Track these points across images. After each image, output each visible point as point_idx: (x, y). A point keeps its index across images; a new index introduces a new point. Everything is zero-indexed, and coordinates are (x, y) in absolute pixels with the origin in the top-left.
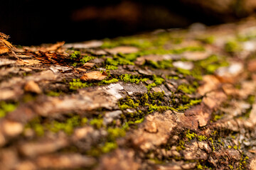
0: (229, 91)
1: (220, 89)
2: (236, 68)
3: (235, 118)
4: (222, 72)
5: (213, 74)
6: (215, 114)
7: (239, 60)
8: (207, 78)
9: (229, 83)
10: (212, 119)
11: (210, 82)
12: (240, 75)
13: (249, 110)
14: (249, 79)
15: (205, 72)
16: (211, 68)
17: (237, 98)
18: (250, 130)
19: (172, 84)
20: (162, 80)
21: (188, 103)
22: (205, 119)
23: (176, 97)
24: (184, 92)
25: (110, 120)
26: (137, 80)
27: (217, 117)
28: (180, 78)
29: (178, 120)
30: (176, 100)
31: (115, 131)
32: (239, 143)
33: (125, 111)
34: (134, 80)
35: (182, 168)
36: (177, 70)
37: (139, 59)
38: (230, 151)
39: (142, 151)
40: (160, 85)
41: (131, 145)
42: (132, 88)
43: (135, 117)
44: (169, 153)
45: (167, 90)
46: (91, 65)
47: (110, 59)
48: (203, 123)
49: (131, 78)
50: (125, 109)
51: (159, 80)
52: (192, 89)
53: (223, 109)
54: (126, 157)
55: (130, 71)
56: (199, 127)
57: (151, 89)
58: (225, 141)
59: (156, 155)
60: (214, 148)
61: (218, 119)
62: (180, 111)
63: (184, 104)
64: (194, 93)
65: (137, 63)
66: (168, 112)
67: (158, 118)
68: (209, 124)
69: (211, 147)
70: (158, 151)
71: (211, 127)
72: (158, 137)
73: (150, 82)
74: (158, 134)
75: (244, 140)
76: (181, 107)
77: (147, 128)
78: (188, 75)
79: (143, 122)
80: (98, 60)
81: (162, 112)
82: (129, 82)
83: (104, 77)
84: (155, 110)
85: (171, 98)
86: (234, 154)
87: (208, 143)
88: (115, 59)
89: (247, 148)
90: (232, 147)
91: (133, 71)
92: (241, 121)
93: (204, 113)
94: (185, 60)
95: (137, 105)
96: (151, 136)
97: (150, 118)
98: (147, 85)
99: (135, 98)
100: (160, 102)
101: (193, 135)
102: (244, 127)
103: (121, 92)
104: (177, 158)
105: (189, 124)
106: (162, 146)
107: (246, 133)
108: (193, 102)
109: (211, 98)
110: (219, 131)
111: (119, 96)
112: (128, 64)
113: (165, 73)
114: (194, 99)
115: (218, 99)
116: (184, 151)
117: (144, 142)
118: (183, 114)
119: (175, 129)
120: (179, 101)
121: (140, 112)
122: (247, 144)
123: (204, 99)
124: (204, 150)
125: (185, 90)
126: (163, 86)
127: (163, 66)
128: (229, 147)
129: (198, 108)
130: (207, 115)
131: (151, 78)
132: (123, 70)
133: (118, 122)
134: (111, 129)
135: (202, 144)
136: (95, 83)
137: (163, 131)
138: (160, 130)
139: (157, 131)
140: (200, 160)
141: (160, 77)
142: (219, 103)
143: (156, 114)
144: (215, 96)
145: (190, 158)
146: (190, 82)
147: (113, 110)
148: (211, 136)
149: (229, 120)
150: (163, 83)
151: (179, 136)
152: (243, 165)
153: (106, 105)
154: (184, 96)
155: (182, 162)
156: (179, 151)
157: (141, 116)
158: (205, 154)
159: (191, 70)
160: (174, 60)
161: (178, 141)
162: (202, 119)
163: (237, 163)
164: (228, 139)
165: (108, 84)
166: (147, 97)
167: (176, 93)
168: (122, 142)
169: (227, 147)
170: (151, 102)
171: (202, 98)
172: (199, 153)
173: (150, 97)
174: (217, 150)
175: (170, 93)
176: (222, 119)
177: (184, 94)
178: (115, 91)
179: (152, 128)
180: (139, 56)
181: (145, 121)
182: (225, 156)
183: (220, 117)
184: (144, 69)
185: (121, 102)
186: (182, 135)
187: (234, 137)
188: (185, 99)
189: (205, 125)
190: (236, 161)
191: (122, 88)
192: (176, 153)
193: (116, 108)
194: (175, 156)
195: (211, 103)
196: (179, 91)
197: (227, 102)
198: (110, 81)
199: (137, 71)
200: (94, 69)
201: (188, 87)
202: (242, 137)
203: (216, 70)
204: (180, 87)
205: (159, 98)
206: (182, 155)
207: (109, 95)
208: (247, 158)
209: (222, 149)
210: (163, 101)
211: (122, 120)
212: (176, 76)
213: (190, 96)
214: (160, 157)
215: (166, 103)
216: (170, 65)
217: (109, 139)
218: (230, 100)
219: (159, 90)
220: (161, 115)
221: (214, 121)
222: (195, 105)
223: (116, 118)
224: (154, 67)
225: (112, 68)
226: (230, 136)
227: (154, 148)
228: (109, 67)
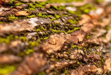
0: (95, 23)
1: (90, 22)
2: (99, 11)
3: (98, 37)
4: (92, 13)
5: (87, 14)
6: (87, 35)
7: (101, 7)
8: (84, 16)
9: (95, 19)
10: (85, 38)
11: (85, 18)
12: (102, 15)
13: (106, 34)
14: (107, 17)
15: (83, 12)
16: (86, 11)
17: (100, 27)
18: (106, 44)
19: (64, 19)
20: (59, 16)
21: (73, 29)
22: (82, 38)
23: (67, 26)
24: (71, 23)
25: (30, 37)
26: (46, 16)
27: (88, 37)
28: (69, 16)
29: (67, 38)
30: (67, 27)
31: (33, 43)
32: (100, 51)
33: (38, 33)
34: (44, 16)
35: (69, 63)
36: (67, 11)
37: (47, 5)
38: (95, 55)
39: (48, 54)
40: (58, 19)
41: (41, 51)
42: (43, 20)
43: (44, 36)
44: (62, 55)
45: (62, 22)
46: (21, 7)
47: (31, 5)
48: (81, 40)
49: (43, 15)
50: (39, 32)
51: (58, 17)
52: (75, 22)
53: (92, 33)
54: (39, 57)
55: (42, 11)
56: (79, 42)
57: (53, 21)
58: (92, 50)
59: (55, 56)
60: (86, 53)
61: (89, 38)
62: (68, 33)
63: (71, 29)
64: (76, 24)
65: (46, 7)
66: (62, 34)
67: (57, 36)
68: (84, 40)
69: (85, 52)
70: (56, 54)
71: (85, 42)
72: (56, 46)
73: (53, 17)
74: (56, 45)
75: (102, 49)
76: (69, 31)
77: (50, 42)
78: (73, 14)
79: (48, 38)
80: (24, 5)
81: (59, 33)
82: (41, 17)
83: (28, 14)
84: (55, 32)
85: (64, 26)
86: (97, 56)
87: (83, 51)
88: (34, 5)
89: (104, 53)
90: (96, 53)
91: (43, 11)
92: (101, 39)
93: (81, 34)
94: (72, 6)
95: (45, 29)
96: (52, 46)
97: (52, 36)
98: (51, 19)
99: (44, 26)
100: (58, 28)
101: (75, 46)
102: (103, 42)
103: (37, 22)
104: (66, 58)
105: (73, 40)
106: (58, 51)
107: (104, 46)
108: (75, 29)
109: (86, 27)
110: (89, 44)
111: (36, 25)
112: (41, 7)
113: (61, 13)
114: (76, 27)
115: (89, 27)
116: (70, 54)
117: (48, 49)
118: (70, 35)
119: (65, 42)
120: (68, 28)
121: (47, 33)
122: (104, 51)
123: (82, 27)
124: (81, 54)
125: (72, 22)
126: (60, 19)
127: (60, 9)
128: (94, 53)
129: (78, 32)
130: (83, 36)
131: (53, 15)
132: (38, 11)
133: (35, 38)
134: (31, 42)
135: (80, 51)
136: (22, 17)
137: (59, 44)
138: (57, 43)
139: (56, 43)
140: (78, 59)
141: (58, 14)
142: (90, 29)
143: (56, 35)
144: (88, 25)
145: (73, 58)
146: (75, 18)
147: (32, 32)
148: (85, 47)
149: (95, 39)
150: (60, 18)
151: (68, 46)
152: (102, 62)
153: (29, 29)
154: (71, 25)
155: (69, 60)
156: (67, 55)
157: (47, 36)
158: (81, 56)
159: (75, 12)
160: (66, 6)
161: (67, 49)
162: (80, 38)
163: (99, 62)
164: (94, 49)
165: (30, 18)
166: (51, 25)
167: (66, 23)
168: (37, 49)
169: (93, 53)
170: (53, 28)
171: (80, 26)
172: (78, 55)
173: (52, 25)
174: (88, 54)
175: (63, 24)
176: (91, 38)
177: (71, 24)
178: (33, 22)
179: (53, 42)
180: (47, 3)
181: (49, 38)
182: (92, 57)
183: (90, 37)
184: (50, 10)
185: (37, 27)
186: (69, 46)
187: (97, 47)
188: (72, 27)
189: (82, 41)
190: (98, 60)
191: (37, 20)
192: (66, 55)
193: (34, 30)
194: (65, 57)
195: (85, 29)
196: (68, 23)
197: (94, 29)
198: (31, 16)
199: (46, 11)
200: (22, 9)
201: (73, 21)
202: (101, 48)
203: (89, 12)
204: (69, 21)
205: (58, 26)
206: (69, 56)
207: (30, 24)
208: (104, 59)
209: (91, 54)
210: (60, 27)
211: (37, 37)
212: (67, 14)
213: (74, 25)
214: (57, 57)
215: (61, 29)
216: (64, 9)
217: (29, 47)
218: (96, 28)
219: (57, 22)
220: (58, 35)
221: (87, 39)
222: (77, 30)
223: (33, 36)
224: (55, 9)
225: (32, 10)
226: (95, 47)
227: (54, 52)
228: (31, 9)
